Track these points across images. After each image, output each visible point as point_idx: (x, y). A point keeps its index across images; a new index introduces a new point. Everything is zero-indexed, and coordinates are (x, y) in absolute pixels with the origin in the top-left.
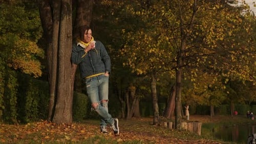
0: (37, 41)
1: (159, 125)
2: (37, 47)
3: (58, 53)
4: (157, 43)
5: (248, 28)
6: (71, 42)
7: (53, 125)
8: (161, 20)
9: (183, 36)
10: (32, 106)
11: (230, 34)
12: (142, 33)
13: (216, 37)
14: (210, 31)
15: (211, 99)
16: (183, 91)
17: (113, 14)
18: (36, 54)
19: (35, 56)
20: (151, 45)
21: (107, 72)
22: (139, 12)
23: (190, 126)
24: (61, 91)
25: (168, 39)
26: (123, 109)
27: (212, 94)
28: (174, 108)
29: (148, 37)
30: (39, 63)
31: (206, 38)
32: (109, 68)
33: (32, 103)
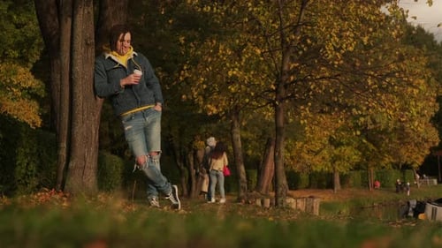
0: (31, 66)
1: (247, 202)
2: (32, 77)
3: (71, 73)
4: (241, 60)
5: (396, 31)
6: (94, 54)
7: (65, 196)
8: (247, 20)
9: (285, 46)
10: (26, 174)
11: (365, 40)
12: (214, 42)
13: (341, 48)
14: (331, 36)
15: (334, 162)
16: (286, 148)
17: (163, 13)
18: (30, 88)
19: (28, 93)
20: (231, 63)
21: (159, 104)
22: (209, 8)
23: (300, 205)
24: (78, 138)
25: (259, 51)
26: (184, 180)
27: (336, 152)
28: (272, 174)
29: (225, 50)
30: (35, 105)
31: (325, 49)
32: (160, 96)
33: (27, 169)
